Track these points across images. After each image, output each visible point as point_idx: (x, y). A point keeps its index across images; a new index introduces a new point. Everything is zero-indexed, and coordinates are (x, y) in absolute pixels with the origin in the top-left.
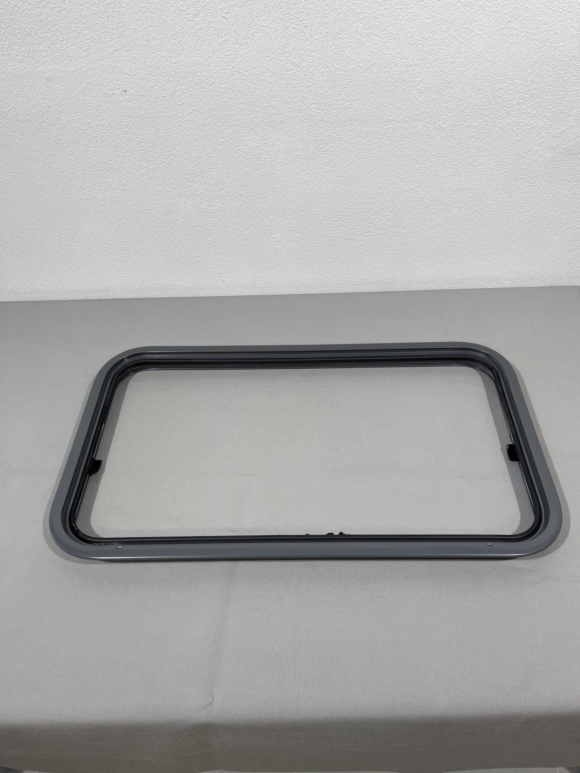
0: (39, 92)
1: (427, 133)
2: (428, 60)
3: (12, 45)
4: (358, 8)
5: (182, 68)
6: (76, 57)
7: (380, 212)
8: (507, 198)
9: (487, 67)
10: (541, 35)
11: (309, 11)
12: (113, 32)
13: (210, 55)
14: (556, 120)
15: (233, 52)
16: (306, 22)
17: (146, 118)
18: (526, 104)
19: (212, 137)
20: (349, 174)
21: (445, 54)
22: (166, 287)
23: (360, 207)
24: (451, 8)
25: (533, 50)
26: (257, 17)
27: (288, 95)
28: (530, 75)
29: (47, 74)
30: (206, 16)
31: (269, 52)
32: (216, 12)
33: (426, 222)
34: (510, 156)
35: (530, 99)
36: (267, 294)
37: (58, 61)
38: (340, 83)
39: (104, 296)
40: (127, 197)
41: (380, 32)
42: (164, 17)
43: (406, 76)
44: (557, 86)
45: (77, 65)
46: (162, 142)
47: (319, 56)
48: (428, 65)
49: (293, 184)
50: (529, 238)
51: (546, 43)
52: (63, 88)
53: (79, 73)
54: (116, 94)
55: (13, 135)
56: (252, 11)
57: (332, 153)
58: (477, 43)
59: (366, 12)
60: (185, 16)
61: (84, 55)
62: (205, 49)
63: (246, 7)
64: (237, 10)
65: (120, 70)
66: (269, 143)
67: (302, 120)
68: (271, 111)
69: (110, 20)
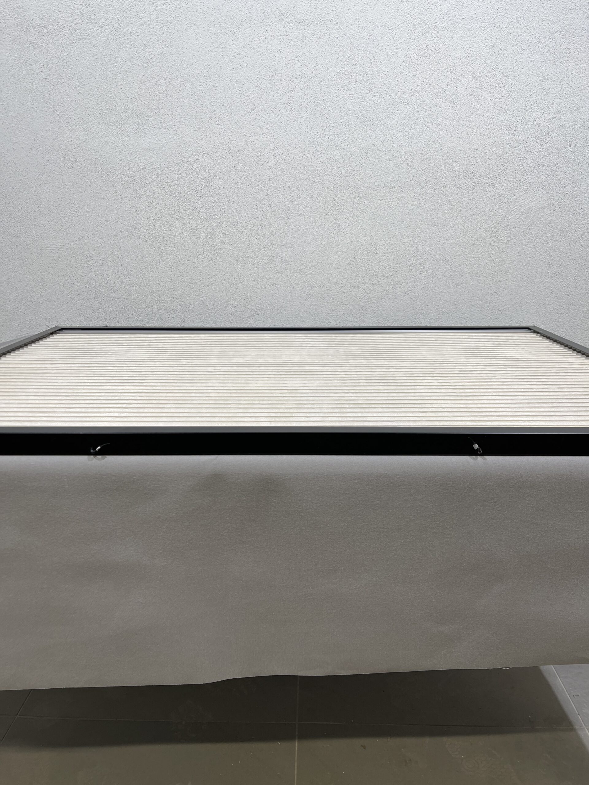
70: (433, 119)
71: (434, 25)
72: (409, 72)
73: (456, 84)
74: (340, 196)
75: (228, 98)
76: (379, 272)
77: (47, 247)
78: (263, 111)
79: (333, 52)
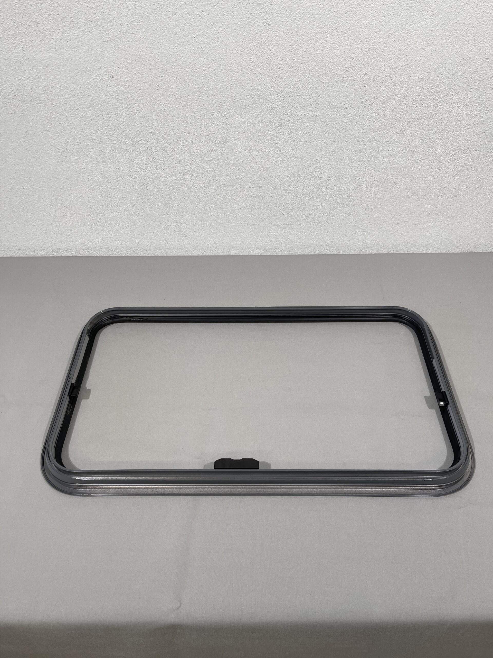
0: (37, 76)
1: (370, 119)
2: (372, 56)
3: (15, 36)
4: (314, 10)
5: (161, 58)
6: (70, 47)
7: (327, 186)
8: (436, 175)
9: (423, 63)
10: (470, 36)
11: (272, 12)
12: (103, 26)
13: (185, 47)
14: (481, 110)
15: (205, 45)
16: (269, 21)
17: (129, 101)
18: (455, 95)
19: (185, 119)
20: (302, 153)
21: (388, 51)
22: (141, 247)
23: (310, 181)
24: (394, 12)
25: (463, 49)
26: (227, 15)
27: (252, 83)
28: (459, 70)
29: (45, 61)
30: (183, 14)
31: (236, 46)
32: (192, 10)
33: (366, 195)
34: (440, 140)
35: (459, 91)
36: (228, 254)
37: (54, 50)
38: (296, 74)
39: (88, 254)
40: (110, 168)
41: (332, 30)
42: (147, 14)
43: (353, 68)
44: (482, 81)
45: (71, 54)
46: (142, 121)
47: (279, 50)
48: (372, 60)
49: (253, 160)
50: (454, 210)
51: (474, 44)
52: (58, 73)
53: (72, 60)
54: (103, 80)
55: (14, 113)
56: (223, 10)
57: (288, 134)
58: (415, 42)
59: (321, 13)
60: (165, 13)
61: (77, 46)
62: (181, 43)
63: (218, 6)
64: (210, 9)
65: (108, 59)
66: (234, 124)
67: (263, 105)
68: (236, 96)
69: (101, 15)
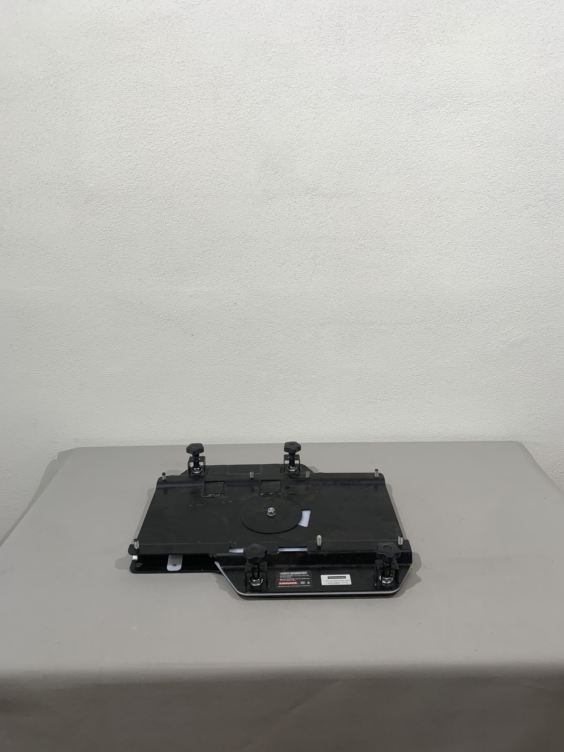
70: (436, 270)
71: (437, 196)
72: (416, 234)
73: (456, 243)
74: (356, 331)
75: (262, 256)
76: (390, 390)
77: (104, 374)
78: (292, 265)
79: (352, 218)
